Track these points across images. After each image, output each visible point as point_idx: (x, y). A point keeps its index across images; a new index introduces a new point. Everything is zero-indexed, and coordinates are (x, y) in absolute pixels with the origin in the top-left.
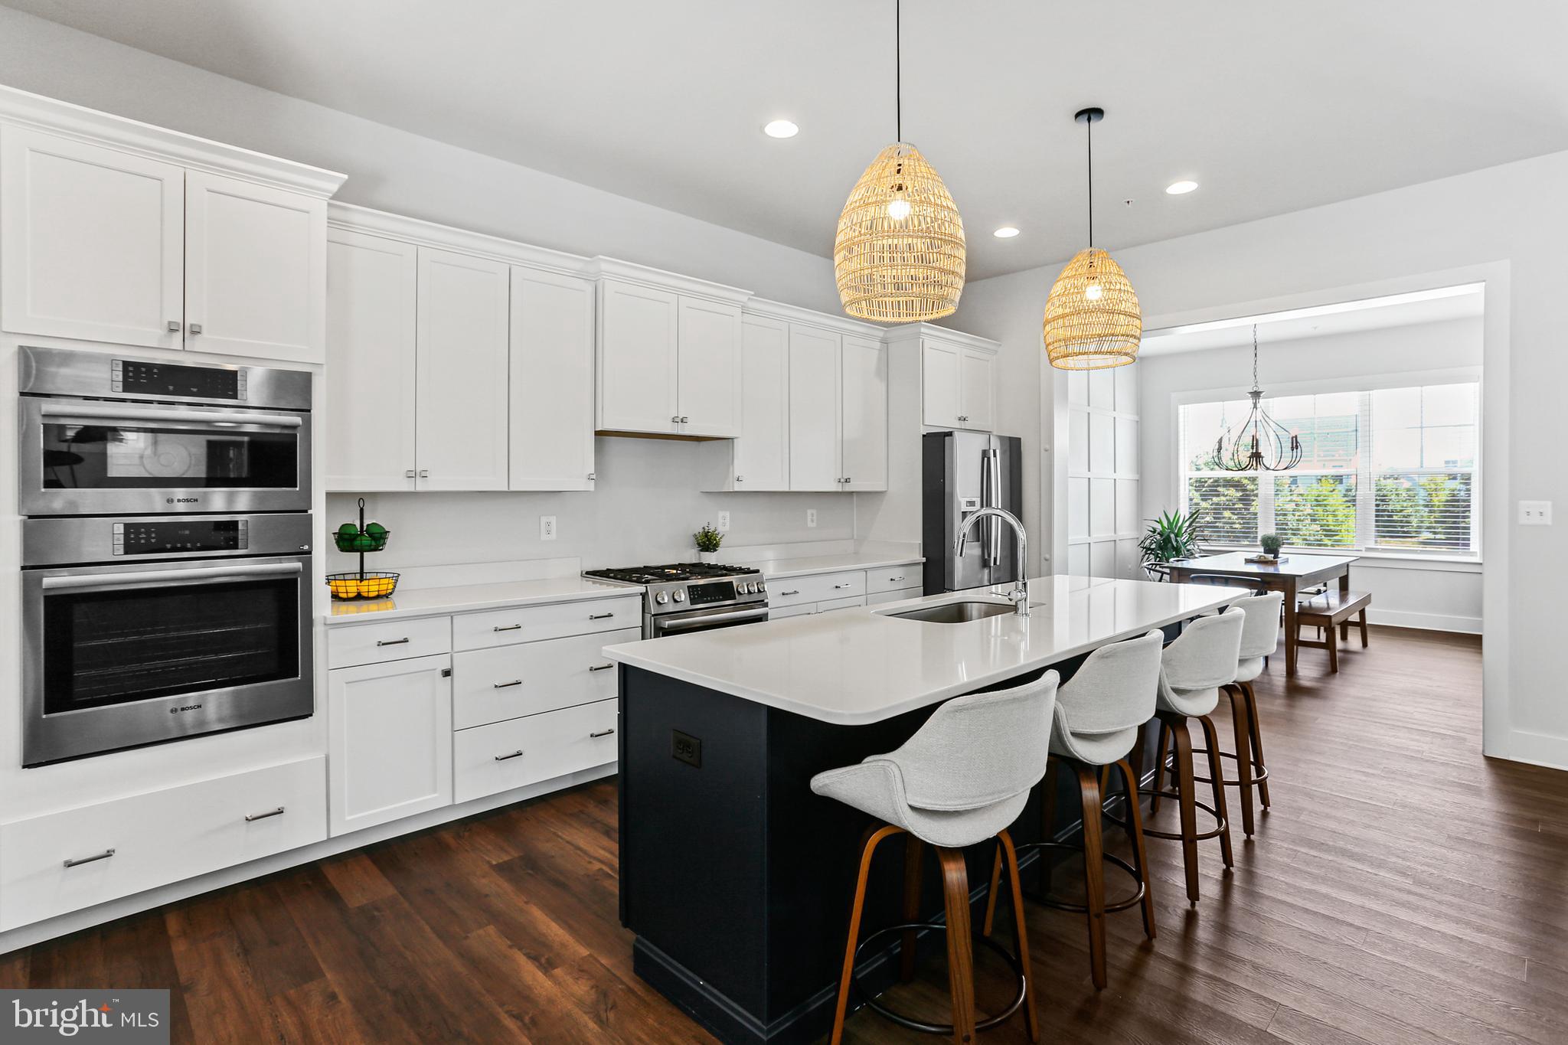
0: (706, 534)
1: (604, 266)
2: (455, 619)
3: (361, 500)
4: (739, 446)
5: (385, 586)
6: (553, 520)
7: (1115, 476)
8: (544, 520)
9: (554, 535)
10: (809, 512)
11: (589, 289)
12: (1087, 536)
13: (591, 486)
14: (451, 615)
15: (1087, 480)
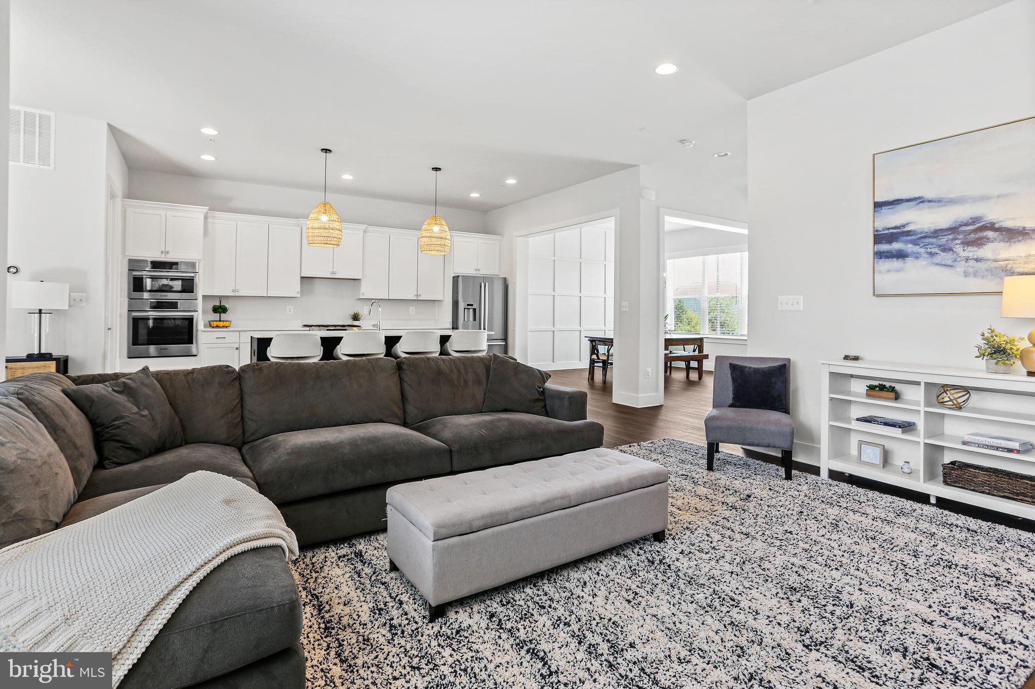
0: (355, 315)
1: (302, 222)
2: (241, 333)
3: (220, 298)
4: (363, 282)
5: (227, 324)
6: (292, 307)
7: (605, 296)
8: (288, 307)
9: (292, 312)
10: (411, 308)
11: (299, 229)
12: (579, 327)
13: (299, 295)
14: (240, 331)
15: (579, 298)
